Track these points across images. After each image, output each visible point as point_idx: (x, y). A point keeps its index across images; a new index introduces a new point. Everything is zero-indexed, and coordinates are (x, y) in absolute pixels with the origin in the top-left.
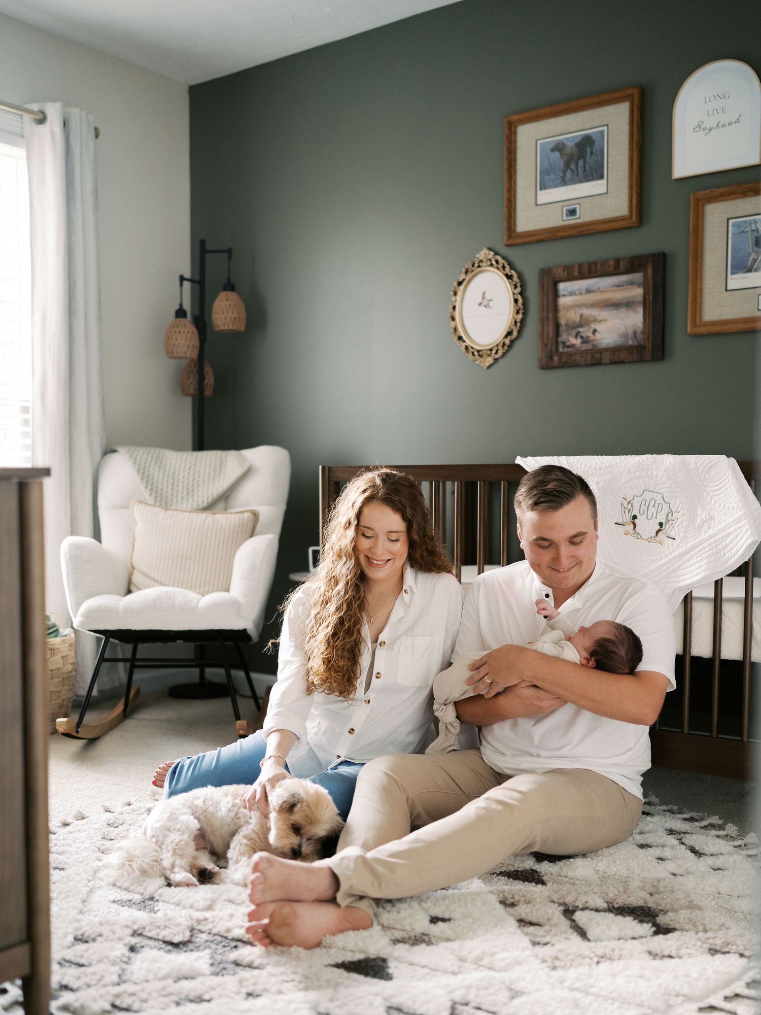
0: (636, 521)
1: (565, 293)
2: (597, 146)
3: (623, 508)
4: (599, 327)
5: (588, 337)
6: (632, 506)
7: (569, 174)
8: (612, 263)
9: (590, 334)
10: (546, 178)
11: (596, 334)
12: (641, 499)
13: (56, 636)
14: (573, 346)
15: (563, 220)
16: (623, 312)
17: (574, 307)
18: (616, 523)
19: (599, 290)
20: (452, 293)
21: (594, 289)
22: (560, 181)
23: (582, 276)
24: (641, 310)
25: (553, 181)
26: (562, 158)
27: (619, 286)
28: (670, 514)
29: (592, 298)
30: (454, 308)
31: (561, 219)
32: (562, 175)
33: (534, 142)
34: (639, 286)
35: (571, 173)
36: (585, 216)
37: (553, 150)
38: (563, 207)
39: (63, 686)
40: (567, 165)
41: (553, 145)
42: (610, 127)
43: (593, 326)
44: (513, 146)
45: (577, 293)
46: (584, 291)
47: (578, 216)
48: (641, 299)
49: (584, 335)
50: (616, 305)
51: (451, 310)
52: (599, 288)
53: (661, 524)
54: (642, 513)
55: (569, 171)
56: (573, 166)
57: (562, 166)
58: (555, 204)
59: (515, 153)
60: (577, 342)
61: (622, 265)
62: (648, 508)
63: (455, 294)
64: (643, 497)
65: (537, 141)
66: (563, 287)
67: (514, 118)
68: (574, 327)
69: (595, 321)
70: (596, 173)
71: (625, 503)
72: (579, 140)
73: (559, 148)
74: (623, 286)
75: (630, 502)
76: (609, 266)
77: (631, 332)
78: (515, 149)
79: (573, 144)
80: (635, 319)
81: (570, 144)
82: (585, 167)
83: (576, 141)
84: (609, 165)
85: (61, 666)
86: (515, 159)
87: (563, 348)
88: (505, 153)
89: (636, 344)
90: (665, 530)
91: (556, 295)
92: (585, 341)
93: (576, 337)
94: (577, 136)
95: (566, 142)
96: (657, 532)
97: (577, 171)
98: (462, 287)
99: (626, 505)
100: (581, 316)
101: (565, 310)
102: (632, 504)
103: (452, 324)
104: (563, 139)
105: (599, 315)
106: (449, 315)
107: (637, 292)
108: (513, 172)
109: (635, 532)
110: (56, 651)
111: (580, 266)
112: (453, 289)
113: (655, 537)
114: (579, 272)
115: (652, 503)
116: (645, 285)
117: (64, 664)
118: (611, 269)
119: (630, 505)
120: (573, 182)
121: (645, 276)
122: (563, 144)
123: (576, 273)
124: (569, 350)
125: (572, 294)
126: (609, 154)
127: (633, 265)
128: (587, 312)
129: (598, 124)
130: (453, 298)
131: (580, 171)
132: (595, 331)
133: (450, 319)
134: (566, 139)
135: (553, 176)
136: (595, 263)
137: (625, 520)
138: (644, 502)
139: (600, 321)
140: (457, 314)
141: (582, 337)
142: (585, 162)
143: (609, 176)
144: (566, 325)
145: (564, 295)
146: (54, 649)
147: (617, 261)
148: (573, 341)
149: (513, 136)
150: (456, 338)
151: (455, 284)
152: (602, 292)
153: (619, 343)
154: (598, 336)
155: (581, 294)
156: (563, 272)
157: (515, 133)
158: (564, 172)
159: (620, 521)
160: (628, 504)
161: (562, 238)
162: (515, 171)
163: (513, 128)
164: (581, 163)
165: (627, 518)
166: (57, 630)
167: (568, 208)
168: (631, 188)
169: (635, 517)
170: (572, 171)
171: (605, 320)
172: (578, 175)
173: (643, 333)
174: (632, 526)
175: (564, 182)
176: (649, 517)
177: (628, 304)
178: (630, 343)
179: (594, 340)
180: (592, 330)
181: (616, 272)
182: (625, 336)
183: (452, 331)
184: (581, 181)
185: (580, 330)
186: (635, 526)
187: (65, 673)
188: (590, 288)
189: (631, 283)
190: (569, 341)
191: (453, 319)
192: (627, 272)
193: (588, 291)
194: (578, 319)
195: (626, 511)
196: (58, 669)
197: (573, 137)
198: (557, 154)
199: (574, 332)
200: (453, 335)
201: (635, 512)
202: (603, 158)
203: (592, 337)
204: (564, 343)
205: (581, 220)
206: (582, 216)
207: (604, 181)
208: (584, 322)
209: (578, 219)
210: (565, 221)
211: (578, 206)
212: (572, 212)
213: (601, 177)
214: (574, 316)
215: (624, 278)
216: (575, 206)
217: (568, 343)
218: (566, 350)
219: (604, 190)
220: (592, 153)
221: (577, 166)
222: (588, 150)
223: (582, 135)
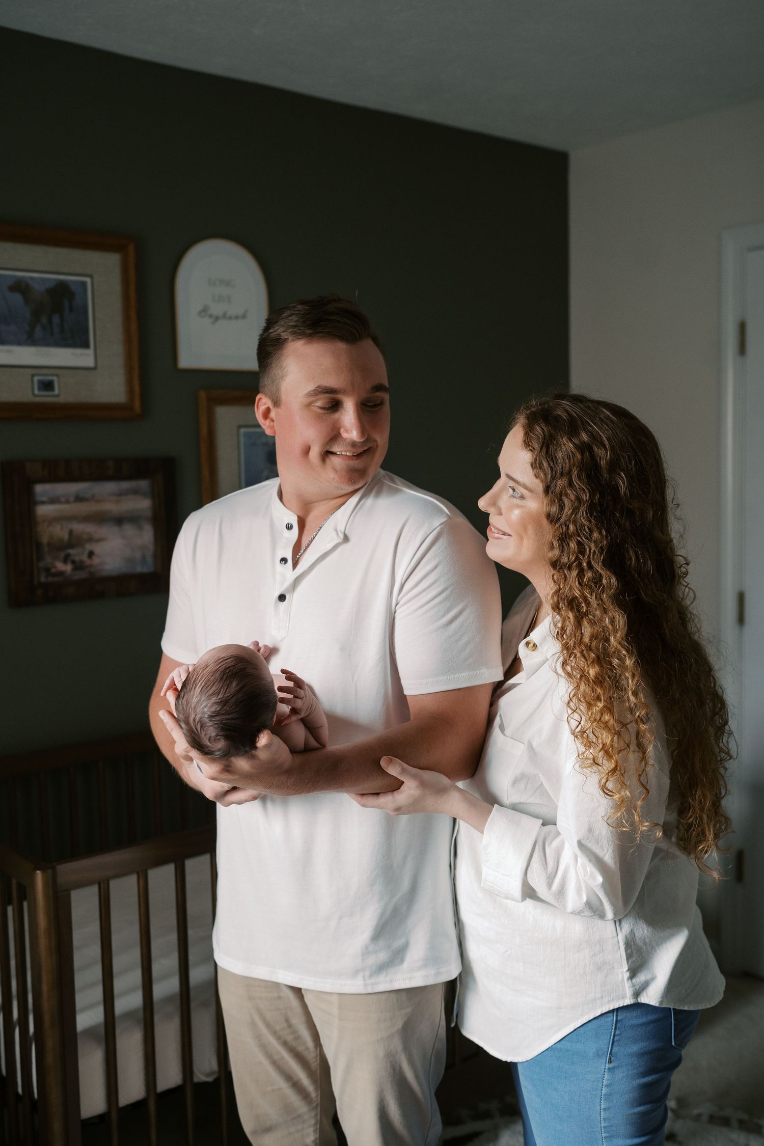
1: (44, 499)
4: (97, 548)
5: (82, 562)
7: (38, 332)
8: (111, 462)
9: (85, 558)
10: (4, 327)
11: (94, 558)
14: (61, 573)
15: (34, 396)
16: (127, 530)
17: (59, 519)
19: (92, 499)
21: (85, 496)
23: (69, 477)
25: (16, 336)
26: (27, 305)
27: (120, 494)
29: (84, 508)
31: (30, 392)
32: (28, 329)
34: (145, 496)
36: (67, 393)
37: (13, 290)
38: (33, 376)
40: (35, 316)
42: (95, 279)
43: (89, 547)
45: (63, 500)
46: (72, 499)
47: (56, 392)
48: (149, 514)
49: (77, 559)
50: (119, 521)
52: (93, 496)
55: (39, 326)
56: (44, 320)
57: (28, 316)
58: (22, 370)
60: (68, 568)
61: (125, 467)
66: (39, 488)
68: (63, 548)
69: (91, 539)
70: (78, 337)
72: (51, 285)
73: (21, 288)
74: (125, 495)
76: (108, 468)
77: (137, 555)
80: (147, 540)
82: (62, 325)
83: (46, 285)
84: (97, 331)
87: (47, 577)
89: (146, 571)
91: (30, 502)
92: (78, 566)
93: (65, 561)
94: (49, 280)
95: (32, 283)
97: (52, 329)
100: (71, 532)
101: (46, 524)
105: (96, 532)
107: (144, 504)
111: (68, 462)
114: (65, 471)
116: (153, 496)
118: (110, 471)
120: (46, 343)
121: (154, 484)
122: (27, 285)
123: (59, 472)
124: (56, 579)
125: (53, 501)
126: (96, 314)
127: (137, 468)
128: (78, 527)
129: (76, 270)
131: (56, 330)
132: (91, 554)
134: (32, 278)
135: (14, 329)
136: (86, 460)
139: (98, 540)
141: (73, 562)
142: (62, 318)
143: (97, 345)
144: (49, 544)
145: (43, 503)
147: (119, 462)
148: (60, 566)
152: (98, 501)
153: (124, 570)
154: (96, 561)
155: (67, 502)
156: (42, 469)
158: (32, 326)
164: (56, 319)
167: (41, 378)
168: (130, 367)
170: (44, 328)
171: (104, 539)
172: (52, 334)
173: (154, 556)
175: (31, 339)
177: (133, 520)
178: (138, 569)
179: (91, 566)
180: (86, 552)
181: (117, 476)
182: (131, 560)
184: (57, 344)
185: (71, 551)
188: (80, 495)
189: (135, 493)
190: (55, 567)
192: (131, 477)
193: (79, 499)
194: (66, 536)
197: (43, 279)
199: (62, 555)
202: (87, 319)
203: (88, 562)
204: (47, 570)
205: (62, 399)
206: (63, 394)
207: (91, 351)
208: (75, 541)
209: (57, 396)
210: (38, 396)
211: (55, 378)
212: (47, 386)
213: (86, 345)
214: (60, 532)
215: (126, 485)
216: (51, 378)
217: (53, 570)
218: (50, 579)
219: (91, 363)
220: (71, 309)
221: (50, 322)
222: (66, 303)
223: (55, 280)
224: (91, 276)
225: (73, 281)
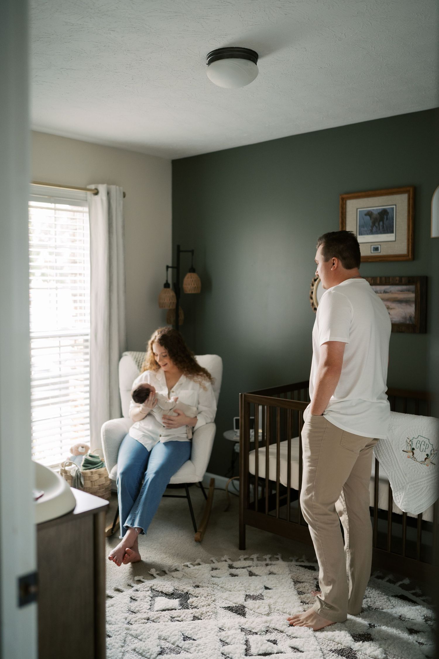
0: (414, 451)
2: (390, 215)
3: (407, 443)
6: (412, 443)
7: (374, 229)
8: (398, 278)
10: (362, 229)
12: (417, 440)
13: (101, 467)
15: (371, 253)
16: (403, 305)
18: (403, 451)
20: (311, 285)
21: (388, 291)
22: (369, 231)
23: (381, 284)
24: (414, 305)
25: (366, 231)
26: (371, 219)
27: (402, 291)
28: (433, 451)
30: (312, 293)
31: (370, 252)
32: (370, 228)
33: (356, 210)
34: (413, 292)
35: (376, 228)
36: (383, 252)
37: (366, 215)
38: (371, 246)
39: (105, 492)
40: (374, 224)
41: (366, 212)
42: (397, 206)
44: (344, 211)
45: (379, 292)
46: (383, 292)
47: (379, 251)
48: (414, 299)
50: (400, 301)
51: (310, 293)
52: (391, 291)
53: (427, 455)
54: (417, 447)
55: (375, 227)
56: (377, 224)
57: (371, 224)
58: (367, 244)
59: (345, 215)
61: (403, 280)
62: (420, 445)
63: (313, 285)
64: (418, 439)
65: (357, 209)
67: (345, 196)
70: (389, 229)
71: (408, 441)
72: (380, 211)
73: (369, 214)
74: (404, 291)
75: (411, 440)
76: (397, 280)
77: (408, 317)
78: (345, 212)
79: (377, 213)
80: (411, 310)
81: (375, 213)
82: (383, 226)
83: (379, 211)
84: (397, 226)
85: (104, 482)
86: (345, 218)
88: (340, 214)
89: (411, 323)
90: (430, 458)
94: (379, 209)
95: (373, 212)
96: (426, 459)
97: (379, 227)
98: (316, 282)
99: (409, 442)
102: (412, 442)
103: (311, 301)
104: (372, 210)
105: (391, 305)
106: (310, 296)
107: (412, 296)
108: (344, 225)
109: (414, 457)
110: (102, 475)
111: (381, 278)
112: (311, 283)
113: (424, 461)
114: (380, 282)
115: (423, 443)
116: (416, 292)
117: (106, 481)
118: (397, 282)
119: (411, 442)
120: (377, 233)
121: (416, 287)
122: (372, 212)
123: (378, 282)
126: (397, 221)
127: (409, 281)
129: (390, 204)
130: (312, 288)
131: (381, 228)
133: (310, 298)
134: (373, 210)
135: (366, 229)
136: (389, 278)
137: (408, 450)
138: (418, 442)
139: (391, 309)
140: (314, 296)
142: (383, 223)
143: (396, 232)
146: (101, 474)
147: (401, 278)
149: (344, 206)
150: (313, 309)
151: (313, 280)
152: (392, 293)
153: (402, 322)
155: (381, 293)
156: (372, 281)
157: (346, 204)
158: (372, 227)
159: (405, 450)
160: (410, 442)
161: (370, 262)
162: (345, 224)
163: (344, 202)
164: (381, 223)
165: (409, 449)
166: (103, 464)
167: (374, 246)
168: (408, 240)
169: (413, 449)
170: (376, 227)
171: (394, 309)
172: (379, 229)
173: (415, 318)
174: (412, 454)
175: (372, 232)
176: (421, 450)
177: (406, 302)
178: (408, 322)
181: (400, 283)
182: (405, 318)
183: (311, 304)
184: (381, 233)
186: (413, 454)
187: (106, 486)
188: (386, 291)
189: (409, 291)
191: (312, 298)
192: (406, 284)
195: (409, 445)
196: (103, 484)
197: (377, 209)
198: (368, 217)
200: (312, 307)
201: (414, 446)
202: (393, 222)
205: (381, 254)
207: (394, 235)
210: (373, 253)
211: (379, 246)
212: (376, 249)
213: (392, 232)
215: (404, 287)
216: (377, 246)
219: (394, 239)
220: (387, 219)
221: (379, 224)
222: (385, 217)
223: (381, 209)
224: (395, 205)
225: (388, 208)
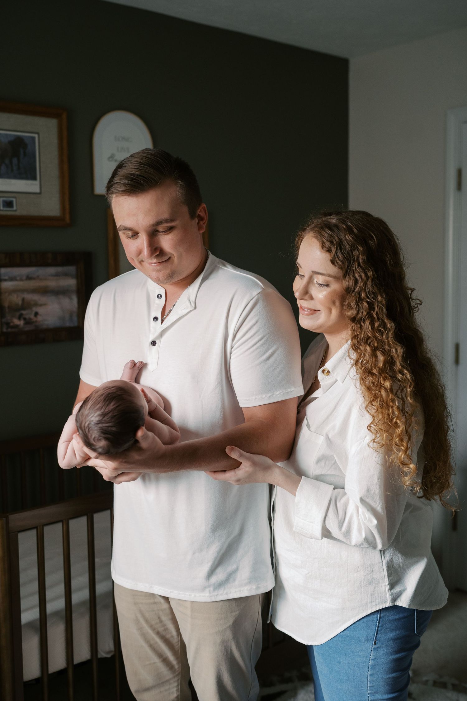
1: (6, 278)
4: (41, 310)
5: (30, 319)
8: (50, 254)
9: (32, 316)
11: (38, 317)
14: (17, 326)
15: (0, 209)
16: (60, 299)
17: (15, 291)
19: (37, 278)
21: (33, 276)
23: (23, 264)
24: (75, 297)
27: (56, 275)
29: (32, 284)
34: (72, 277)
36: (21, 209)
40: (2, 159)
42: (40, 135)
43: (35, 309)
45: (18, 278)
46: (24, 278)
47: (15, 208)
48: (75, 288)
49: (27, 317)
50: (55, 292)
52: (38, 276)
55: (4, 166)
56: (7, 161)
60: (21, 323)
61: (59, 258)
68: (18, 310)
69: (36, 304)
70: (29, 173)
72: (12, 139)
74: (59, 276)
76: (48, 258)
77: (67, 315)
80: (71, 305)
82: (19, 165)
83: (10, 140)
84: (42, 168)
87: (7, 329)
89: (72, 326)
92: (28, 322)
93: (19, 318)
94: (10, 135)
97: (12, 167)
100: (23, 300)
101: (7, 294)
105: (40, 300)
107: (71, 283)
111: (22, 254)
116: (78, 277)
118: (50, 260)
120: (9, 176)
121: (78, 269)
124: (13, 330)
125: (12, 279)
126: (41, 158)
127: (67, 258)
128: (29, 297)
129: (29, 130)
131: (15, 168)
132: (36, 314)
136: (35, 253)
139: (41, 305)
141: (25, 319)
142: (19, 160)
143: (42, 179)
144: (9, 307)
145: (5, 280)
147: (55, 254)
148: (16, 322)
152: (40, 280)
153: (58, 325)
154: (39, 318)
155: (21, 280)
156: (6, 258)
164: (15, 161)
167: (5, 199)
170: (7, 166)
171: (45, 305)
172: (12, 171)
173: (78, 316)
177: (64, 292)
178: (67, 324)
179: (36, 322)
180: (33, 313)
181: (53, 263)
182: (62, 318)
184: (15, 177)
185: (24, 312)
188: (30, 276)
189: (67, 274)
190: (13, 322)
192: (63, 265)
193: (29, 278)
194: (20, 303)
197: (6, 135)
199: (18, 314)
202: (35, 161)
203: (35, 319)
204: (8, 324)
205: (18, 213)
206: (19, 210)
207: (37, 182)
208: (26, 305)
209: (15, 211)
210: (2, 210)
211: (14, 200)
212: (9, 204)
213: (34, 178)
214: (16, 299)
215: (60, 269)
216: (11, 199)
217: (12, 324)
218: (9, 330)
219: (37, 190)
220: (25, 155)
221: (11, 162)
222: (22, 151)
223: (14, 135)
224: (38, 133)
225: (26, 137)
